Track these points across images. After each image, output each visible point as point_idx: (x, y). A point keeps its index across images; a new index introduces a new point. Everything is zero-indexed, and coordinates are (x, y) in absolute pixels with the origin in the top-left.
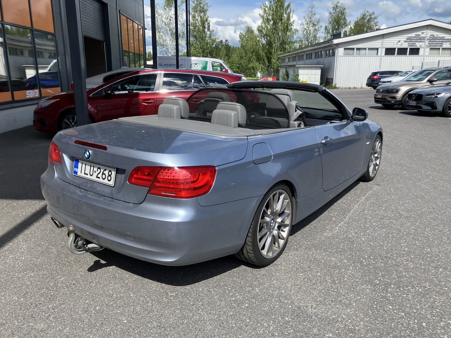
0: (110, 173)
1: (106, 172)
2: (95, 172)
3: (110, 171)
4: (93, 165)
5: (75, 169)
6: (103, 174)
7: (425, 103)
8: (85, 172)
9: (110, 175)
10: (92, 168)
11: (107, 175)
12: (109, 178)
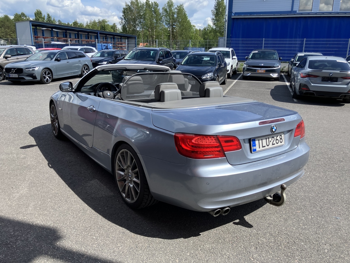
0: (281, 137)
1: (278, 138)
2: (270, 141)
3: (281, 135)
4: (267, 137)
5: (253, 148)
6: (276, 140)
7: (27, 75)
8: (262, 146)
9: (281, 139)
10: (268, 140)
11: (279, 139)
12: (281, 141)
